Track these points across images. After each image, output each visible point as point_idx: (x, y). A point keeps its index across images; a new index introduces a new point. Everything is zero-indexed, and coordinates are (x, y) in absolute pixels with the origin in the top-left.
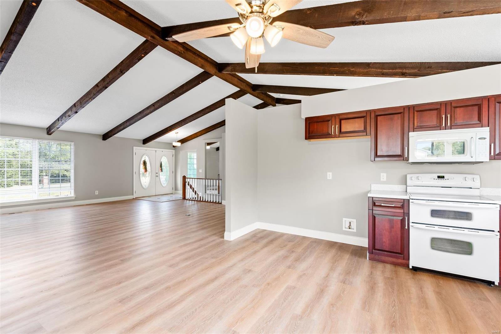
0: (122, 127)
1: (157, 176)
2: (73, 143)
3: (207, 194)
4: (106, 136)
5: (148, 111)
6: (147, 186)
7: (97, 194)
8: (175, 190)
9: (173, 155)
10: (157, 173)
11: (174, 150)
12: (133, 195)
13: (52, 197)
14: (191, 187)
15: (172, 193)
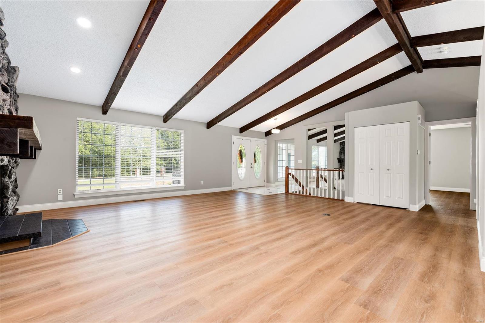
0: (230, 112)
1: (251, 167)
2: (183, 131)
3: (319, 188)
4: (210, 125)
5: (266, 89)
6: (243, 177)
7: (202, 184)
8: (267, 183)
9: (265, 145)
10: (251, 164)
11: (266, 140)
12: (231, 186)
13: (166, 186)
14: (296, 180)
15: (264, 186)
